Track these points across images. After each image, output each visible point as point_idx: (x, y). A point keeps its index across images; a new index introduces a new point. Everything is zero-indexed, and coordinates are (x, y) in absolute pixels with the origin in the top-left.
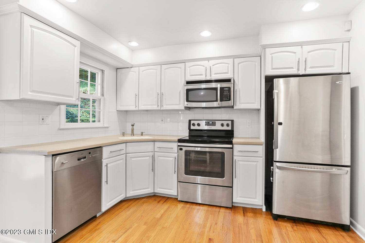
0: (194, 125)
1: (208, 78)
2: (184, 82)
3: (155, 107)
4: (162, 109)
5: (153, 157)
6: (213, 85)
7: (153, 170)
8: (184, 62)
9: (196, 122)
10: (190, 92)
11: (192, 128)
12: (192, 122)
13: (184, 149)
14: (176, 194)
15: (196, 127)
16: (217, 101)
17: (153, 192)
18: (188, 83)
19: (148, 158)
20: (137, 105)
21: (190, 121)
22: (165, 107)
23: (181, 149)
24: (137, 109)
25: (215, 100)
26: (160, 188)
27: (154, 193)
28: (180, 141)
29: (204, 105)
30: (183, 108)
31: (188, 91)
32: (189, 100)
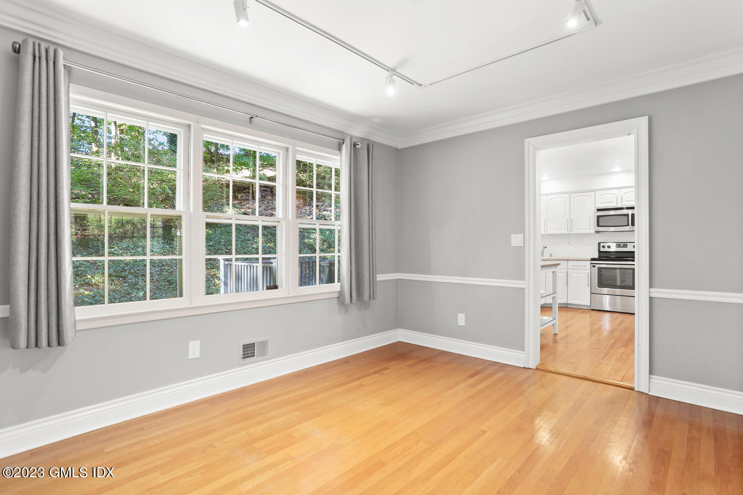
0: (604, 247)
1: (619, 206)
2: (594, 209)
3: (565, 232)
4: (571, 233)
5: (567, 273)
6: (625, 212)
7: (567, 284)
8: (594, 191)
9: (606, 245)
10: (600, 219)
11: (602, 249)
12: (602, 245)
13: (597, 266)
14: (589, 304)
15: (606, 249)
16: (628, 225)
17: (566, 302)
18: (598, 210)
19: (562, 274)
20: (546, 230)
21: (599, 244)
22: (575, 231)
23: (594, 266)
24: (546, 233)
25: (627, 224)
26: (573, 299)
27: (567, 304)
28: (593, 259)
29: (612, 229)
30: (594, 232)
31: (598, 217)
32: (600, 225)
